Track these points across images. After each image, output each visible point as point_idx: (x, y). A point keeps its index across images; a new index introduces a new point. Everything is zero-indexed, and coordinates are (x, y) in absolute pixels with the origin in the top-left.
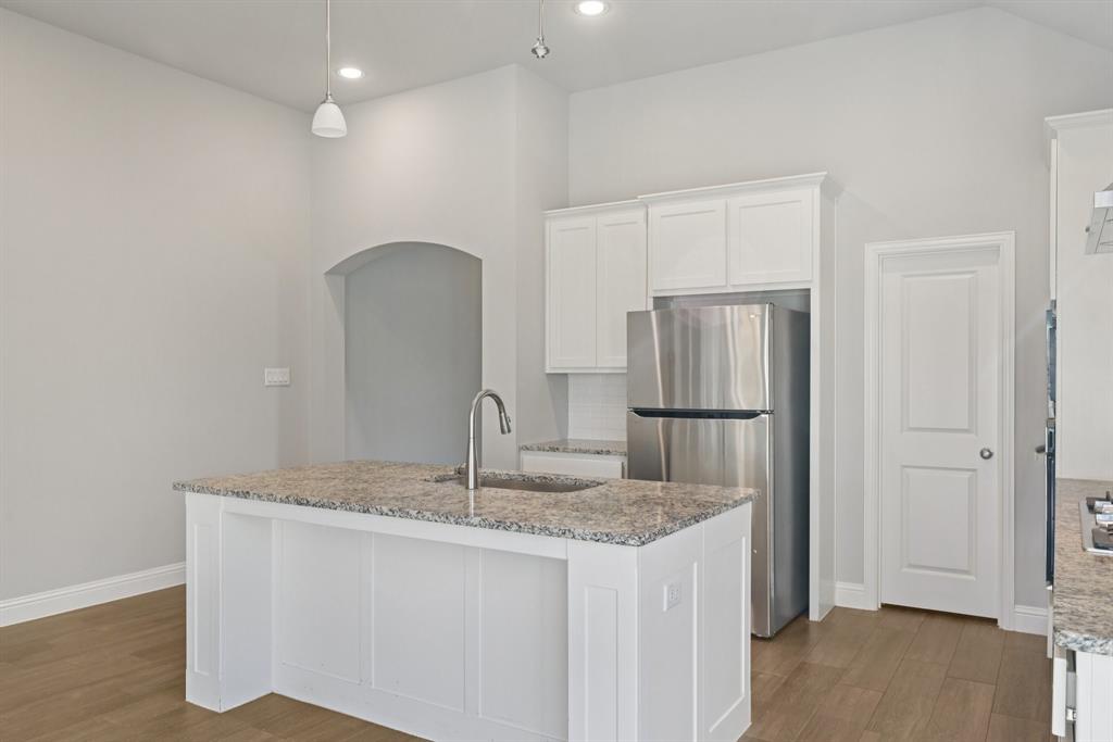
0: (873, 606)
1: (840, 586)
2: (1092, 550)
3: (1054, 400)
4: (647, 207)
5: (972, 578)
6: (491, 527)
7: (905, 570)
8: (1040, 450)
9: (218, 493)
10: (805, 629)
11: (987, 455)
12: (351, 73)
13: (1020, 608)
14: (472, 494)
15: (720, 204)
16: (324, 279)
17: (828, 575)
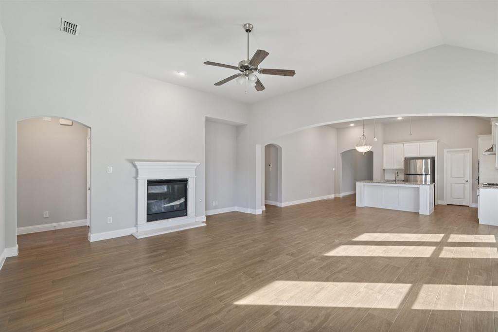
4: (404, 144)
5: (464, 200)
7: (451, 199)
8: (477, 180)
11: (467, 181)
13: (473, 204)
15: (418, 144)
16: (340, 154)
17: (437, 200)
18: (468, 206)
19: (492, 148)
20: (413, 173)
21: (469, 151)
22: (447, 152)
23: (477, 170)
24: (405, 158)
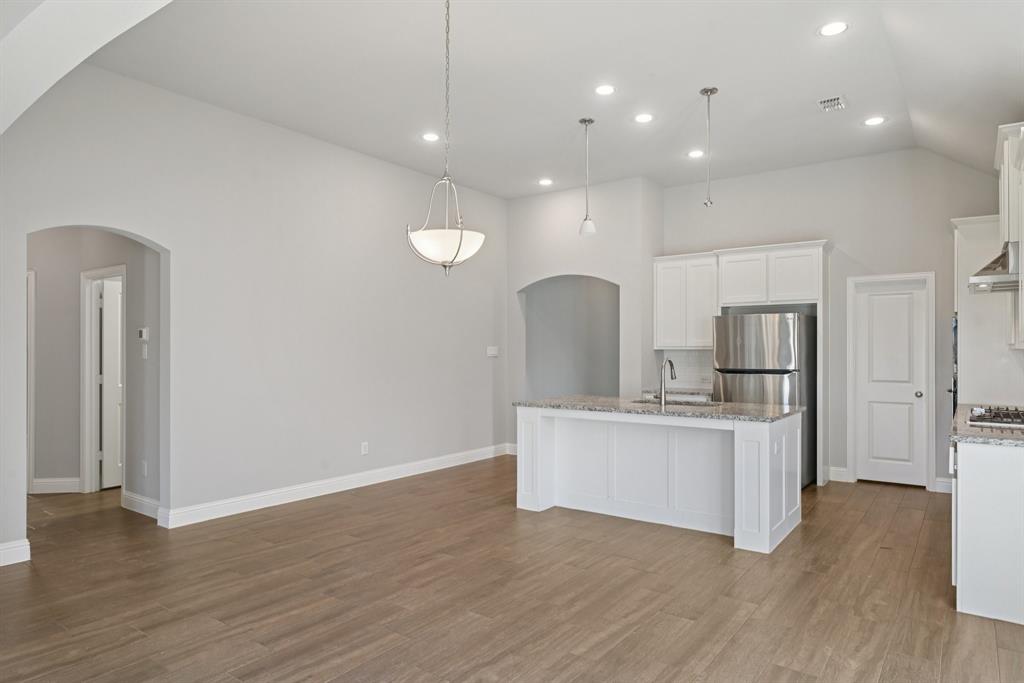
0: (852, 480)
1: (832, 469)
2: (969, 423)
3: (956, 363)
4: (718, 256)
5: (910, 464)
6: (697, 417)
7: (872, 460)
8: (950, 391)
9: (541, 406)
10: (815, 490)
11: (919, 395)
12: (546, 182)
13: (939, 479)
14: (663, 408)
15: (762, 256)
16: (516, 295)
17: (826, 463)
18: (924, 488)
19: (1005, 256)
20: (753, 367)
21: (924, 282)
22: (857, 286)
23: (952, 355)
24: (725, 310)
